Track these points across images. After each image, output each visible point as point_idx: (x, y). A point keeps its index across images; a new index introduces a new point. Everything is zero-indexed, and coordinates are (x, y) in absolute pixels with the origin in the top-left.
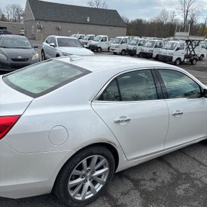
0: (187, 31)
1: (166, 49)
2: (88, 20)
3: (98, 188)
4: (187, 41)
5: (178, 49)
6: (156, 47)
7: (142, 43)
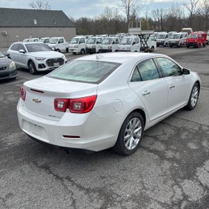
0: (139, 27)
1: (124, 44)
2: (36, 23)
3: (137, 141)
4: (139, 35)
5: (134, 43)
6: (113, 43)
7: (99, 41)
